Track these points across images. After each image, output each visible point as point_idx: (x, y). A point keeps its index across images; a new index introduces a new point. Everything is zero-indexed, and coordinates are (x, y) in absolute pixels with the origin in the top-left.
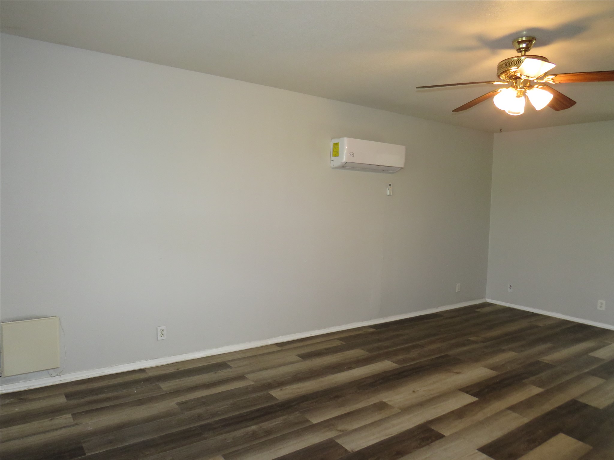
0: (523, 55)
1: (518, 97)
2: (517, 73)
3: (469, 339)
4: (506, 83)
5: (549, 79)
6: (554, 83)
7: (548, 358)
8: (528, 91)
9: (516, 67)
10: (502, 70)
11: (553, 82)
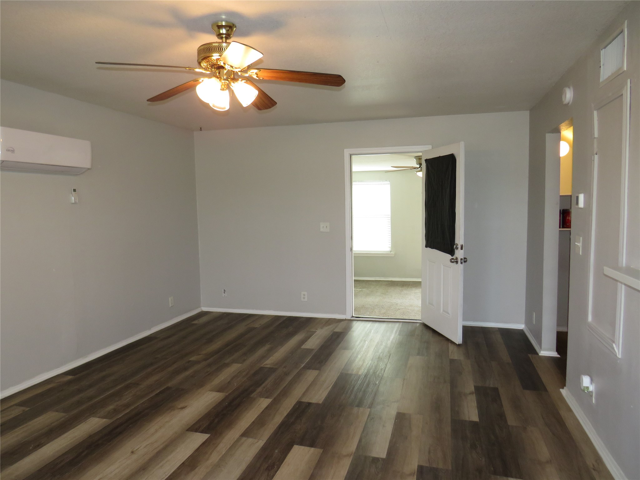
0: (224, 41)
1: (222, 89)
2: (220, 61)
3: (190, 359)
4: (208, 72)
5: (253, 73)
6: (258, 79)
7: (269, 362)
8: (232, 84)
9: (218, 55)
10: (203, 55)
11: (257, 77)
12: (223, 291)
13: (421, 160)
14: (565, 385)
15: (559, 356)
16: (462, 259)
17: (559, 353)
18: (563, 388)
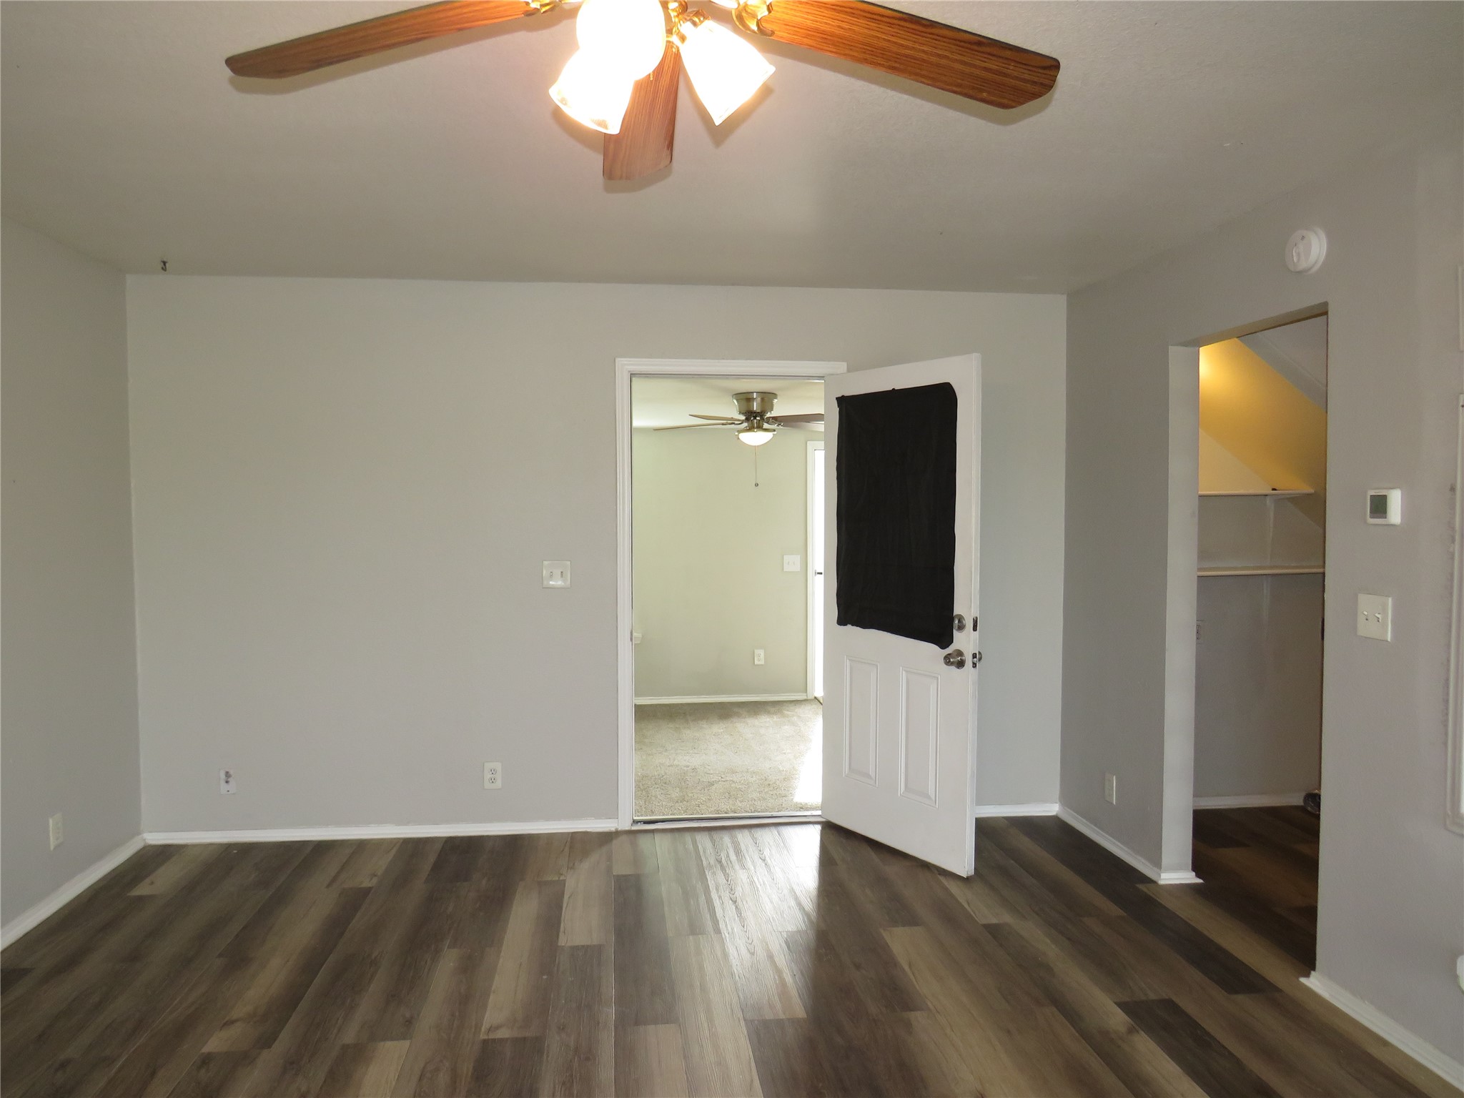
12: (223, 776)
13: (751, 403)
14: (1314, 968)
15: (1200, 881)
16: (976, 654)
17: (1198, 876)
18: (1308, 975)
